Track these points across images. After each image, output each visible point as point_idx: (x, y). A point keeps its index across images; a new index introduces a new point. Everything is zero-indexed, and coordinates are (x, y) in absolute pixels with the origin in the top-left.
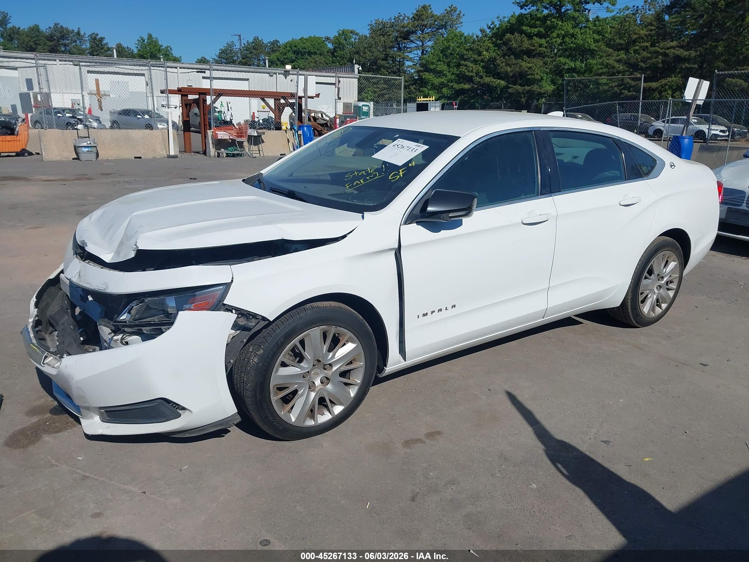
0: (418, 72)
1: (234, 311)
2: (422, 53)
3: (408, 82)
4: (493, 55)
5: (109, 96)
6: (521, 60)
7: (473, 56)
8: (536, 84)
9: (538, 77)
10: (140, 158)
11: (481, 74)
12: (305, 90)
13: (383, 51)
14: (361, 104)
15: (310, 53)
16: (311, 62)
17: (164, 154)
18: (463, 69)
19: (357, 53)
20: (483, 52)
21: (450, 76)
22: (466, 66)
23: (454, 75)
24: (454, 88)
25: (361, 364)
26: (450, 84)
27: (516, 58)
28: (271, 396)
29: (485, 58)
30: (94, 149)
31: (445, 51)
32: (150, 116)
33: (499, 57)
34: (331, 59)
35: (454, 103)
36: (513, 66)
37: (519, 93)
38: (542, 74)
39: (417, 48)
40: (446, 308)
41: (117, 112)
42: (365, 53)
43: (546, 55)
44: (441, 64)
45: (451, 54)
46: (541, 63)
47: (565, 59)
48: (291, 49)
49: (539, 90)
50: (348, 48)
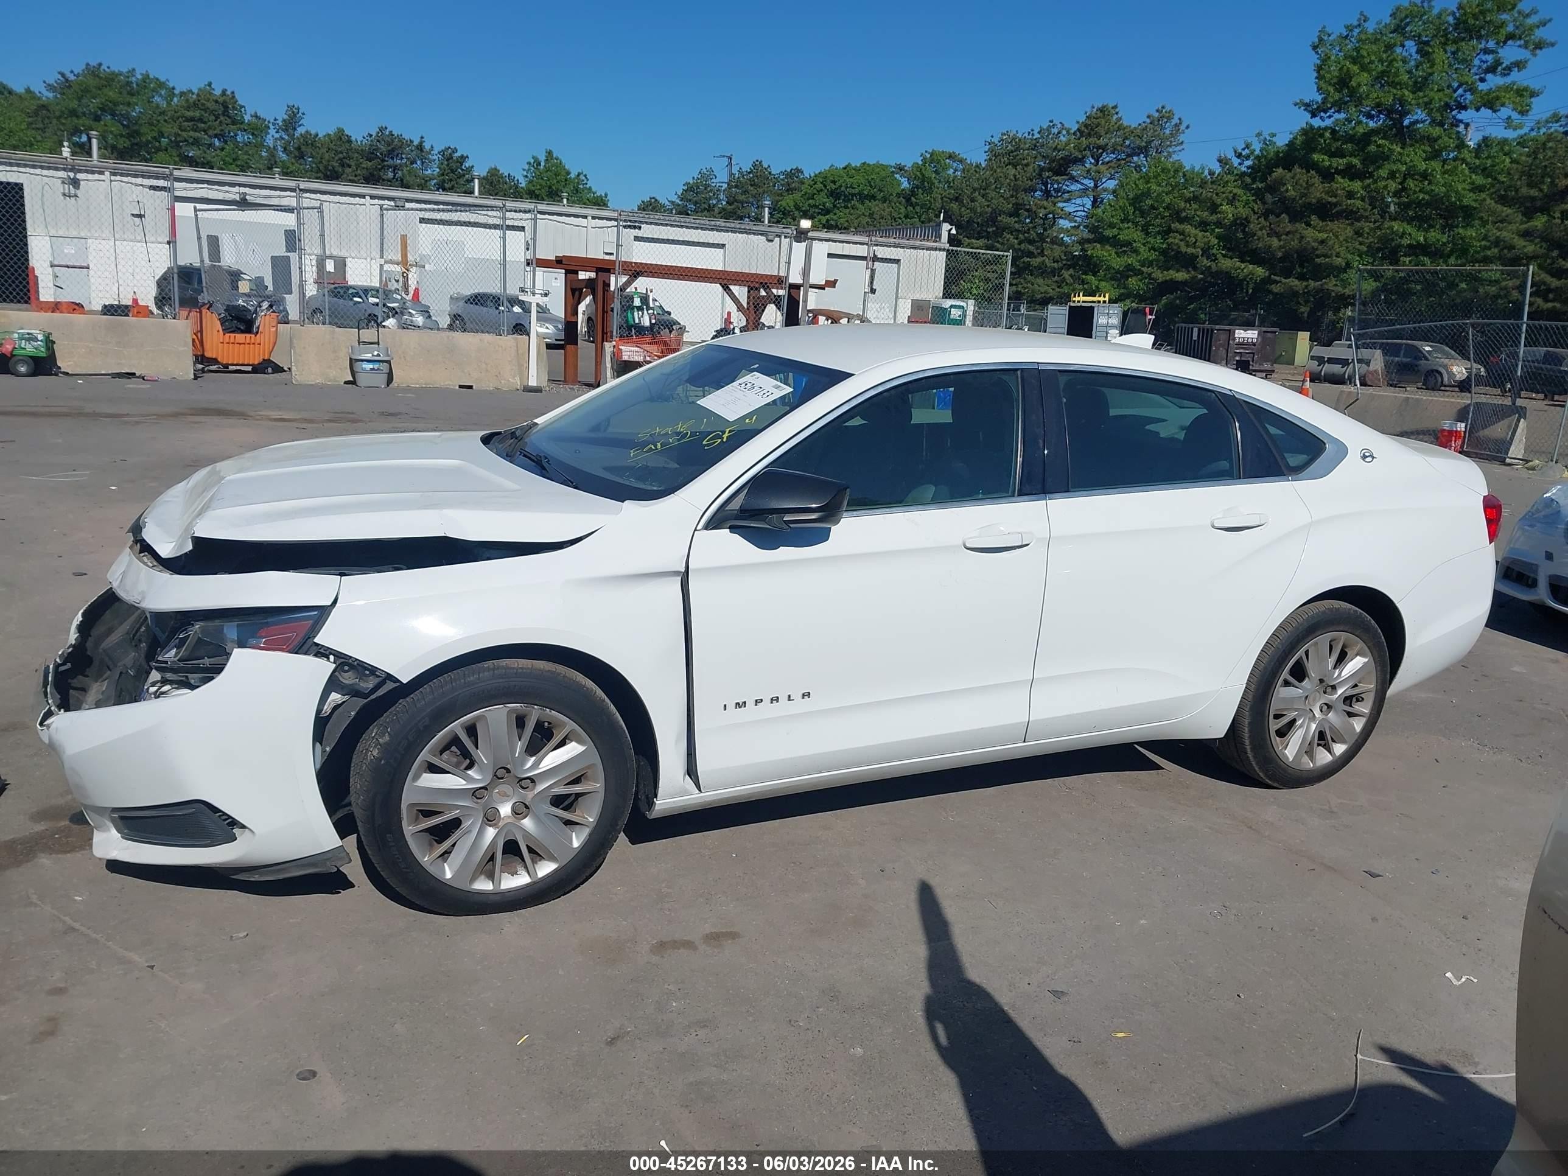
0: (1082, 242)
1: (332, 658)
2: (1094, 202)
3: (1058, 262)
4: (1244, 212)
5: (424, 267)
6: (1303, 225)
7: (1198, 213)
8: (1334, 277)
9: (1339, 261)
10: (471, 387)
11: (1214, 251)
12: (806, 272)
13: (1012, 196)
14: (948, 303)
15: (863, 198)
16: (863, 214)
17: (517, 383)
18: (1175, 239)
19: (957, 199)
20: (1221, 205)
21: (1145, 253)
22: (1182, 233)
23: (1155, 250)
24: (1155, 280)
25: (596, 786)
26: (1144, 269)
27: (1293, 219)
28: (404, 823)
29: (1224, 219)
30: (384, 367)
31: (1141, 202)
32: (523, 309)
33: (1256, 216)
34: (903, 210)
35: (1147, 310)
36: (1284, 237)
37: (1295, 294)
38: (1350, 257)
39: (1085, 191)
40: (789, 696)
41: (463, 299)
42: (973, 200)
43: (1362, 216)
44: (1128, 228)
45: (1153, 207)
46: (1349, 232)
47: (1405, 225)
48: (825, 186)
49: (1340, 289)
50: (940, 190)
